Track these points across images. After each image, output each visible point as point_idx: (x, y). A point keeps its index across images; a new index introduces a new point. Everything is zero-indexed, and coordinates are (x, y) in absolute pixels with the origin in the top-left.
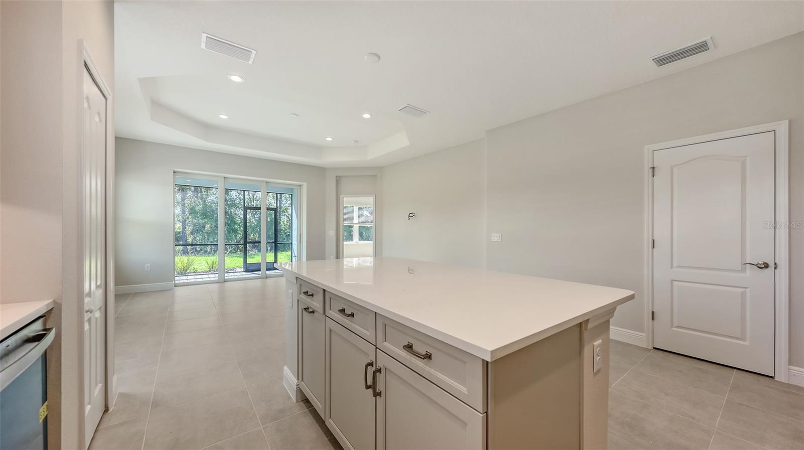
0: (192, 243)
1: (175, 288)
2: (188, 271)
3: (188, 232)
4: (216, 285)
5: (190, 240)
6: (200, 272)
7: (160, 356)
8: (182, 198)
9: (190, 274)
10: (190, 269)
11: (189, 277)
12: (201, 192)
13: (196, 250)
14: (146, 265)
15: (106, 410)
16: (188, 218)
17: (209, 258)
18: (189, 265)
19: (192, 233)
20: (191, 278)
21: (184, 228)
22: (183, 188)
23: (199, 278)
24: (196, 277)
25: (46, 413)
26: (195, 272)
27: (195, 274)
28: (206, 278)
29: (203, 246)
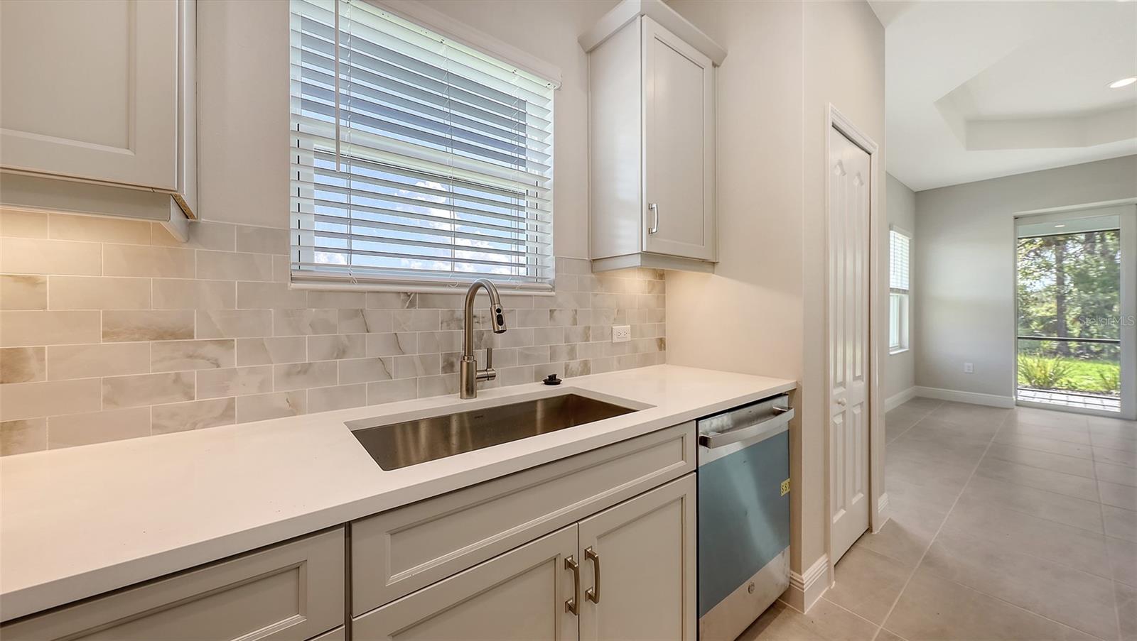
0: (1080, 336)
1: (1016, 408)
2: (1056, 385)
3: (1069, 319)
4: (1116, 423)
5: (1076, 331)
6: (1083, 391)
7: (957, 500)
8: (1057, 257)
9: (1058, 391)
10: (1058, 381)
11: (1054, 396)
12: (1103, 240)
13: (1089, 351)
14: (966, 364)
15: (869, 530)
16: (1070, 292)
17: (1106, 367)
18: (1058, 375)
19: (1078, 319)
20: (1059, 399)
21: (1061, 311)
22: (1053, 241)
23: (1077, 402)
24: (1071, 398)
25: (788, 490)
26: (1072, 389)
27: (1070, 392)
28: (1094, 403)
29: (1106, 345)
